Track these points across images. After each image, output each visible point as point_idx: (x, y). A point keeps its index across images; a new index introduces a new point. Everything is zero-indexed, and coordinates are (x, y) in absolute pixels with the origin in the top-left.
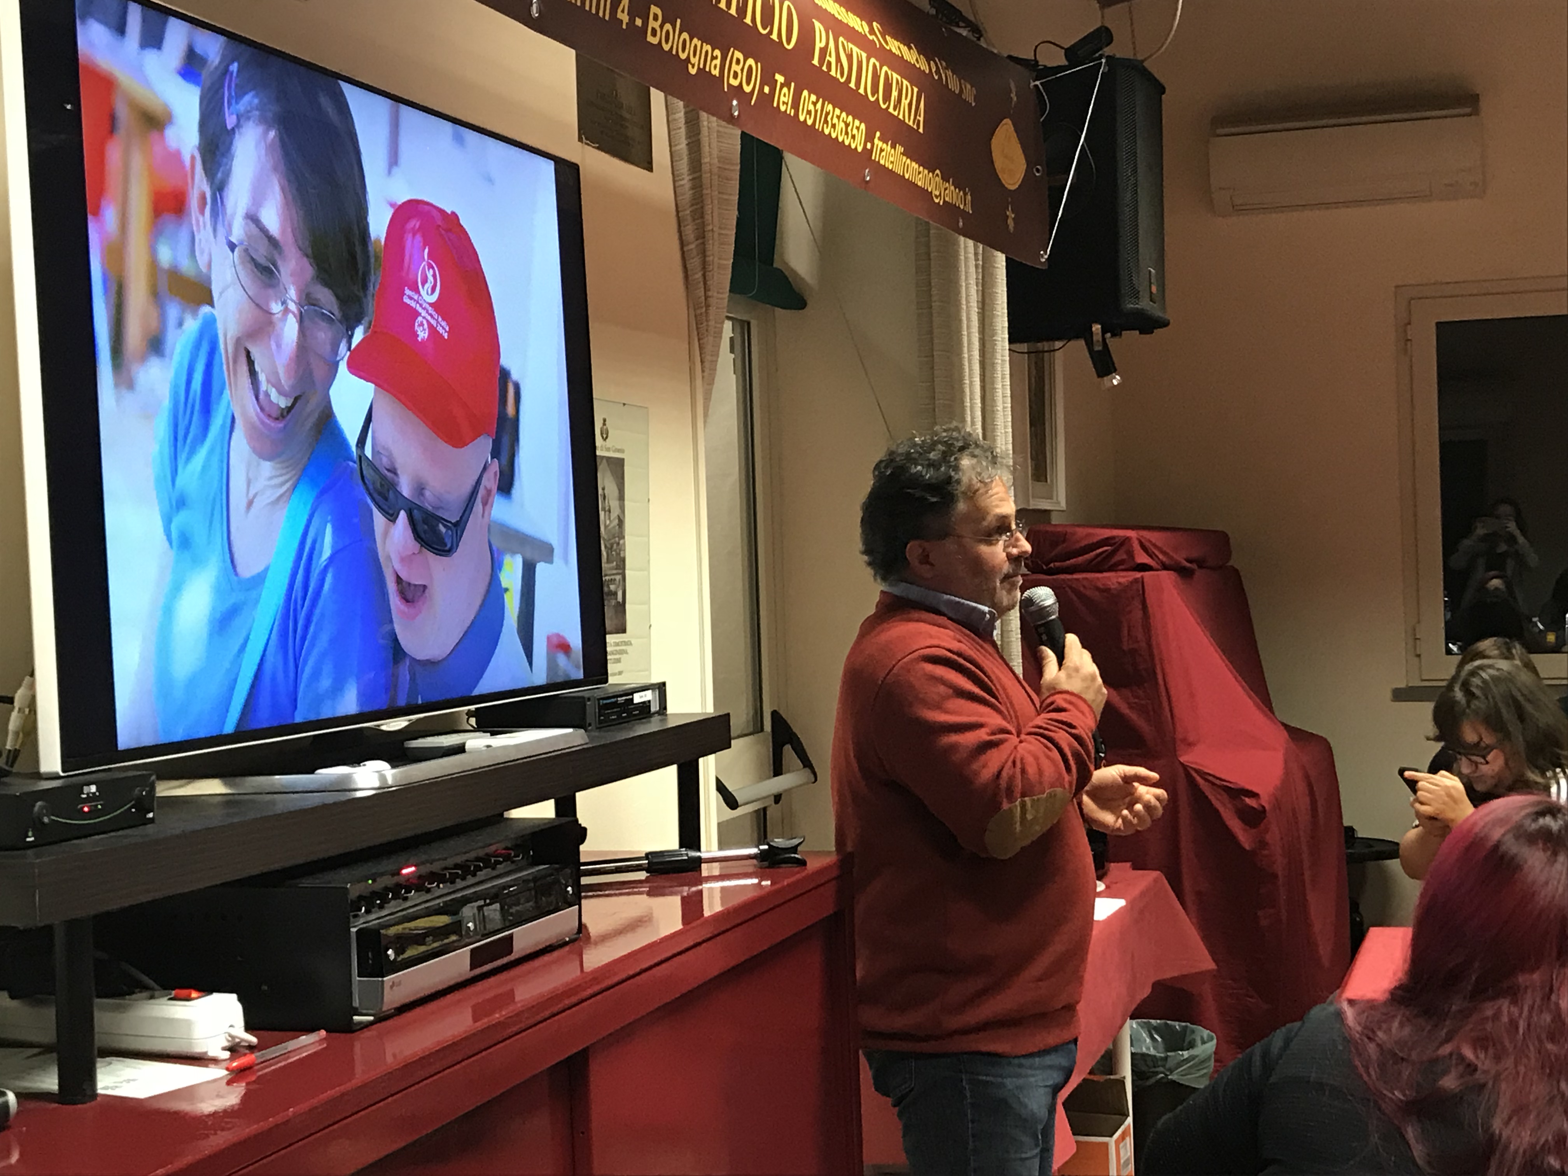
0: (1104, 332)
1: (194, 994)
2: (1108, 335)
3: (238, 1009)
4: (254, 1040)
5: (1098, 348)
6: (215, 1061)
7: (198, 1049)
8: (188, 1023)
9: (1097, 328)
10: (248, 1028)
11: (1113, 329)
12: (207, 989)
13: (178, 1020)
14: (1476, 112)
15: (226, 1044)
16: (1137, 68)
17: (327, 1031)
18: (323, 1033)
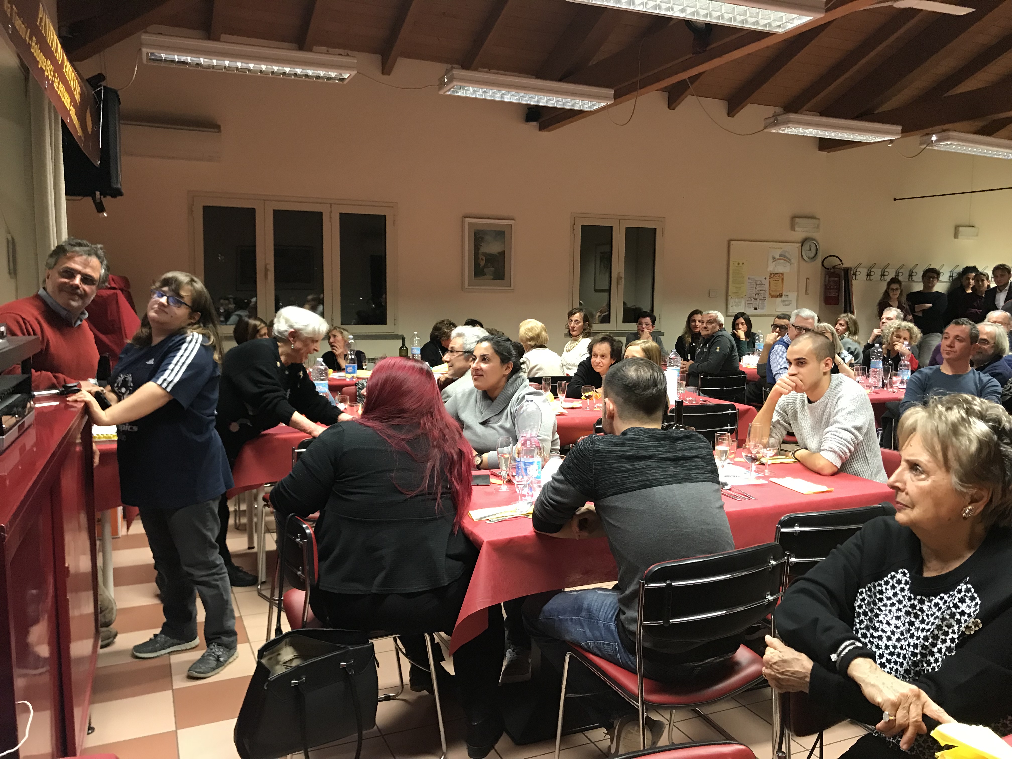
0: (101, 194)
2: (102, 197)
5: (98, 201)
9: (98, 193)
11: (103, 194)
14: (220, 131)
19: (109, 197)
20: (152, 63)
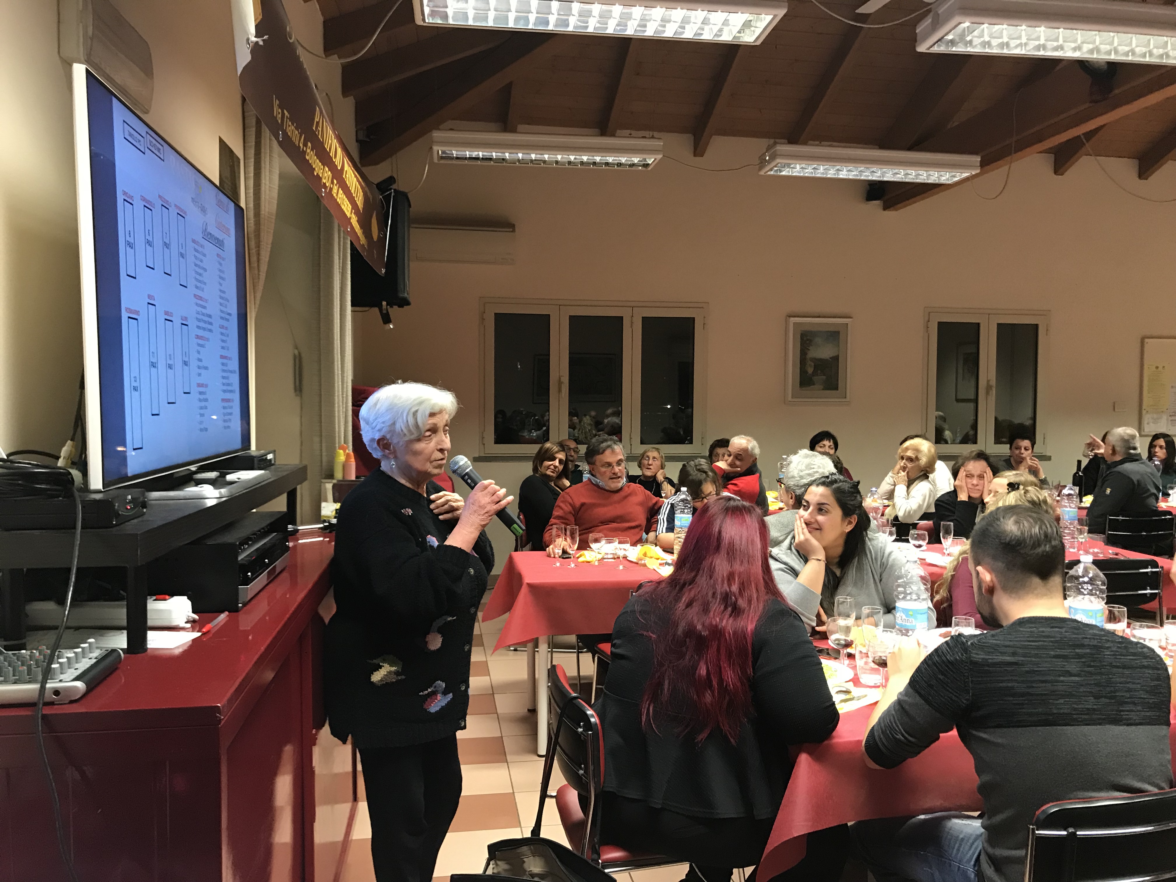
0: (387, 305)
1: (167, 597)
2: (388, 307)
3: (189, 603)
4: (196, 617)
5: (385, 312)
6: (183, 629)
7: (175, 623)
8: (170, 611)
9: (384, 303)
10: (193, 612)
11: (390, 304)
12: (172, 595)
13: (162, 610)
14: (514, 231)
15: (186, 620)
16: (405, 195)
17: (229, 612)
18: (227, 613)
19: (395, 307)
20: (442, 162)
